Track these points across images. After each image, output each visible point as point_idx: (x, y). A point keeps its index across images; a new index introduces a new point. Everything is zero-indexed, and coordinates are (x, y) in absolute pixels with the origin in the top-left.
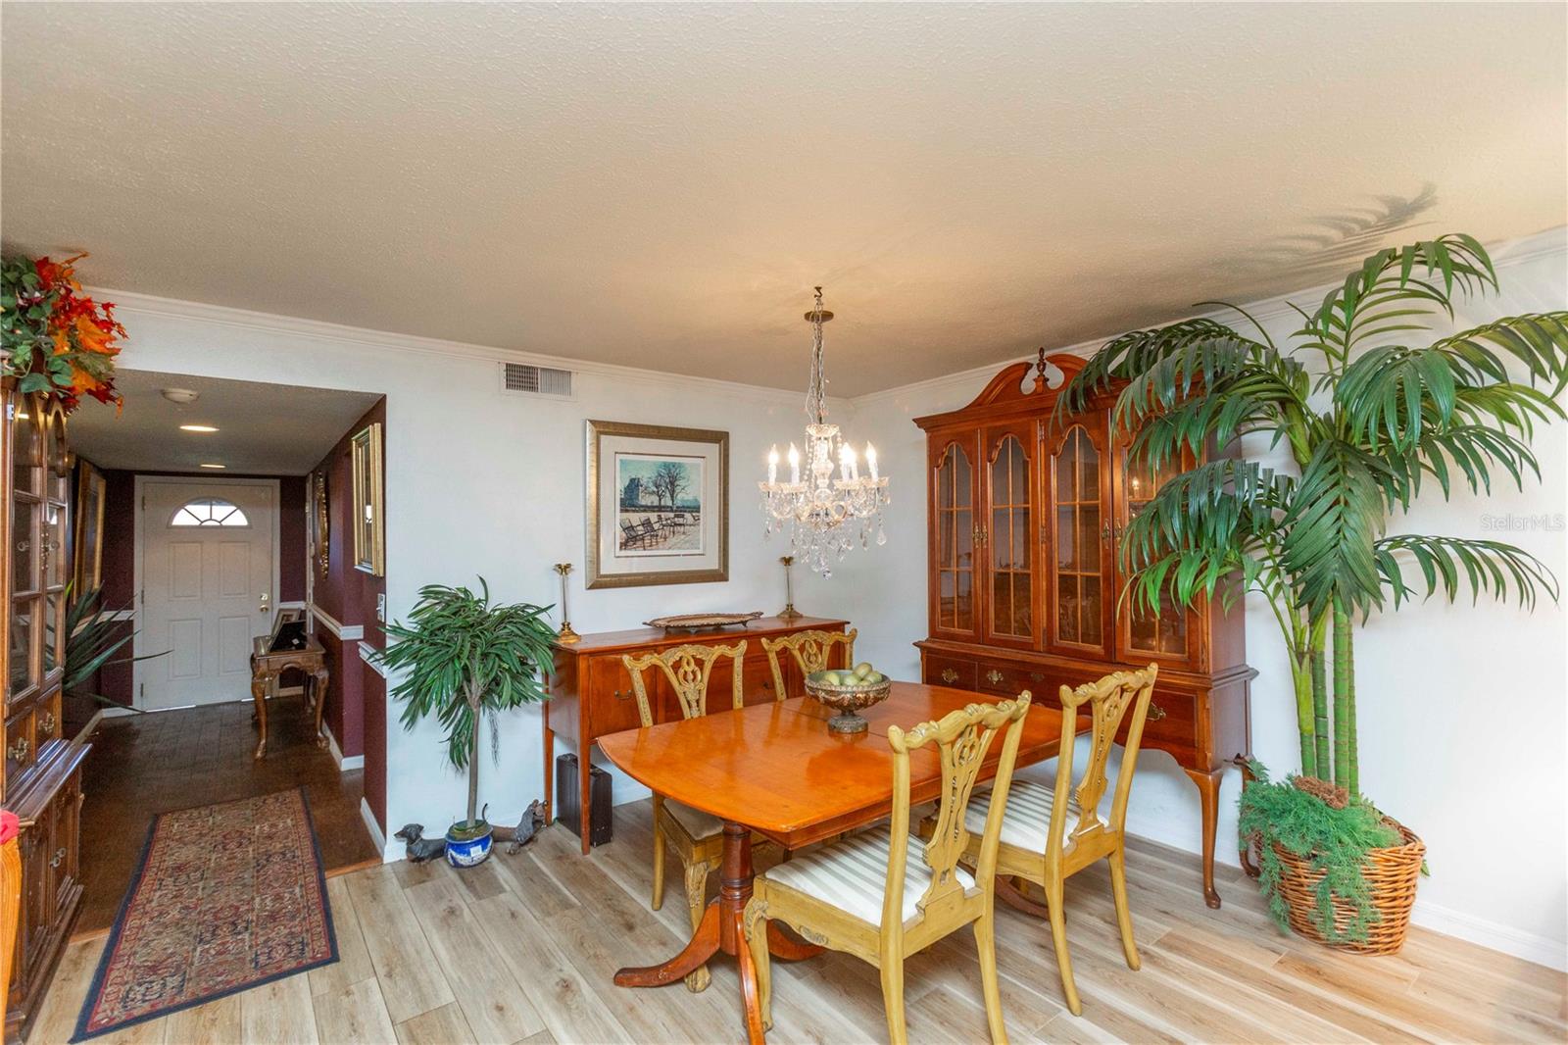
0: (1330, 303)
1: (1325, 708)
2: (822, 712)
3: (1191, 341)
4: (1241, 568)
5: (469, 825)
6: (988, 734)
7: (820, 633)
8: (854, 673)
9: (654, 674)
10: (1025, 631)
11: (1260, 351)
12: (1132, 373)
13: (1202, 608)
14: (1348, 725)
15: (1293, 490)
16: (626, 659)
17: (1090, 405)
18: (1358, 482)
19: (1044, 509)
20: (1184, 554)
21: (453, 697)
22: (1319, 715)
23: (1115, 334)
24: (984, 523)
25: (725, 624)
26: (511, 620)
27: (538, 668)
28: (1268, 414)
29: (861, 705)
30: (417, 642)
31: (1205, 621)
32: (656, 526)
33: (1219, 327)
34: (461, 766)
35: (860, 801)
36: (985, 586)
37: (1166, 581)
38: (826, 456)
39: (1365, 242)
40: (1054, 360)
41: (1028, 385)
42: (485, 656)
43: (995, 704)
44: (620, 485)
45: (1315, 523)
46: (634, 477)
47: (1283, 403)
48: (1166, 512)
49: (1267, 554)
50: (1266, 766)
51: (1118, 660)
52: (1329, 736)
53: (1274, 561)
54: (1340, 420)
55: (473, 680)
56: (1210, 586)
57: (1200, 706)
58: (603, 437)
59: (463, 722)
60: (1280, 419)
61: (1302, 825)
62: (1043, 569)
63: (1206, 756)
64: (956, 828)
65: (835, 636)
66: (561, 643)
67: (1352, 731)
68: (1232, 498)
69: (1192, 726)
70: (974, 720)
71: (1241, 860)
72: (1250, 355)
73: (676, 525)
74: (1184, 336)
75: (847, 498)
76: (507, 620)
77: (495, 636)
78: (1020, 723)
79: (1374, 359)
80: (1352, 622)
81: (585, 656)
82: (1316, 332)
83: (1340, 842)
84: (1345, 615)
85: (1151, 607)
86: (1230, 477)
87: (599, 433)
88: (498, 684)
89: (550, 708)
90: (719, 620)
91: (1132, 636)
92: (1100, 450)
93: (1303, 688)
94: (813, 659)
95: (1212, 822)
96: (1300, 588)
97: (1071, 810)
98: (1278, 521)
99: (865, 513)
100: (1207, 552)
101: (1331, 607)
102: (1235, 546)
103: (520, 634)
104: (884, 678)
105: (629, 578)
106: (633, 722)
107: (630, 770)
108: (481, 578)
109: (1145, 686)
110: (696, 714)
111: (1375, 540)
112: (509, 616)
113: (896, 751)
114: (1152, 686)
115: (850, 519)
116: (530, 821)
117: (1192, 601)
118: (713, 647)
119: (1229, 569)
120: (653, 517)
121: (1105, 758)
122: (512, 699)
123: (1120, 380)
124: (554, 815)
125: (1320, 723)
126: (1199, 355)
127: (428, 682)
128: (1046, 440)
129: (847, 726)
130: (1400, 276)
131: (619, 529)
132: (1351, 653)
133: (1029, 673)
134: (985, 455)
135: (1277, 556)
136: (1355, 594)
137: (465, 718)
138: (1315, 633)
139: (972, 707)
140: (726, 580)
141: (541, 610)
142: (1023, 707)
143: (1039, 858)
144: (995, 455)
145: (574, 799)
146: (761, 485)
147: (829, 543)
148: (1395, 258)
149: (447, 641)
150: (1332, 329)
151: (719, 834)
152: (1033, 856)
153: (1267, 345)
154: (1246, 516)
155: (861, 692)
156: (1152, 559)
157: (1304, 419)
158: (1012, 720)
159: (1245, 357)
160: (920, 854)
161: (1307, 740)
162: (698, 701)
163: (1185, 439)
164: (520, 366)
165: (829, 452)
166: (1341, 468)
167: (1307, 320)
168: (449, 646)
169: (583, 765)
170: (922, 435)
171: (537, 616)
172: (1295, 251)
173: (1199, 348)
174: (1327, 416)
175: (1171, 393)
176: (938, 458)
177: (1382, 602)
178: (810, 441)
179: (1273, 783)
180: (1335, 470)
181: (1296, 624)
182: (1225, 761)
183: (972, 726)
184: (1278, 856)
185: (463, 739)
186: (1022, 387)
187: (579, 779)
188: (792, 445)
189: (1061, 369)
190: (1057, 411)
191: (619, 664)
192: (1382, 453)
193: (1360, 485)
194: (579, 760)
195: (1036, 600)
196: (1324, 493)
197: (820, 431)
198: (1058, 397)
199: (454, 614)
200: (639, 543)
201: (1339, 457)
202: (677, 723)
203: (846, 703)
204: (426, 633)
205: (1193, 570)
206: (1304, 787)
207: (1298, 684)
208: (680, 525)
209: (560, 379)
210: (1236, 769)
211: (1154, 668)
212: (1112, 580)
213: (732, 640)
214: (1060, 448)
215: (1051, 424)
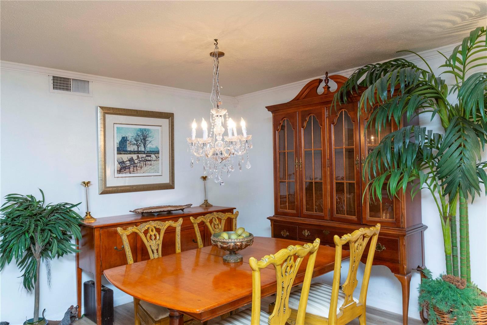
0: (456, 52)
1: (456, 242)
2: (222, 253)
3: (396, 69)
4: (418, 178)
5: (35, 321)
6: (299, 260)
7: (220, 213)
8: (236, 233)
9: (134, 237)
10: (321, 210)
11: (426, 74)
12: (368, 84)
13: (401, 196)
14: (466, 250)
15: (441, 140)
16: (119, 229)
17: (349, 100)
18: (469, 136)
19: (328, 151)
20: (393, 171)
21: (25, 253)
22: (454, 246)
23: (361, 65)
24: (300, 158)
25: (172, 211)
26: (57, 211)
27: (73, 236)
28: (430, 104)
29: (239, 249)
30: (4, 224)
31: (403, 203)
32: (136, 161)
33: (409, 63)
34: (30, 289)
35: (236, 296)
36: (301, 189)
37: (385, 184)
38: (221, 125)
39: (471, 24)
40: (333, 78)
41: (321, 90)
42: (43, 230)
43: (303, 245)
44: (117, 140)
45: (451, 155)
46: (124, 136)
47: (437, 99)
48: (384, 151)
49: (430, 171)
50: (431, 271)
51: (364, 223)
52: (458, 256)
53: (433, 174)
54: (461, 107)
55: (36, 244)
56: (404, 186)
57: (401, 243)
58: (107, 115)
59: (31, 266)
60: (435, 107)
61: (446, 298)
62: (328, 180)
63: (404, 267)
64: (284, 307)
65: (228, 215)
66: (86, 223)
67: (468, 253)
68: (414, 144)
69: (397, 253)
70: (292, 253)
71: (420, 316)
72: (421, 76)
73: (147, 160)
74: (392, 67)
75: (231, 146)
76: (55, 212)
77: (48, 219)
78: (315, 255)
79: (474, 78)
80: (467, 202)
81: (98, 229)
82: (450, 65)
83: (462, 305)
84: (464, 199)
85: (378, 197)
86: (414, 134)
87: (105, 113)
88: (50, 245)
89: (80, 257)
90: (169, 209)
91: (370, 211)
92: (354, 121)
93: (446, 234)
94: (216, 227)
95: (407, 299)
96: (445, 186)
97: (340, 296)
98: (434, 155)
99: (240, 153)
100: (403, 170)
101: (458, 194)
102: (416, 167)
103: (62, 218)
104: (251, 235)
105: (122, 188)
106: (124, 262)
107: (122, 288)
108: (40, 190)
109: (374, 235)
110: (156, 256)
111: (477, 164)
112: (55, 210)
113: (253, 270)
114: (378, 235)
115: (232, 156)
116: (69, 317)
117: (397, 193)
118: (165, 222)
119: (413, 178)
120: (135, 156)
121: (356, 270)
122: (58, 252)
123: (363, 87)
124: (83, 312)
125: (454, 250)
126: (398, 76)
127: (11, 245)
128: (329, 117)
129: (232, 259)
130: (485, 40)
131: (116, 163)
132: (467, 216)
133: (322, 231)
134: (300, 124)
135: (434, 171)
136: (468, 189)
137: (32, 264)
138: (451, 208)
139: (291, 247)
140: (174, 188)
141: (74, 206)
142: (316, 246)
143: (325, 320)
144: (305, 124)
145: (93, 304)
146: (188, 139)
147: (223, 168)
148: (483, 31)
149: (21, 223)
150: (457, 64)
151: (167, 317)
152: (323, 319)
153: (430, 72)
154: (420, 153)
155: (239, 242)
156: (378, 174)
157: (446, 107)
158: (311, 253)
159: (419, 77)
160: (267, 320)
161: (448, 258)
162: (157, 250)
163: (392, 116)
164: (61, 78)
165: (222, 122)
166: (462, 130)
167: (446, 60)
168: (23, 226)
169: (97, 286)
170: (270, 115)
171: (71, 209)
172: (440, 27)
173: (398, 72)
174: (456, 105)
175: (385, 94)
176: (278, 126)
177: (480, 192)
178: (212, 117)
179: (434, 278)
180: (459, 131)
181: (443, 203)
182: (413, 269)
183: (291, 256)
184: (436, 313)
185: (31, 276)
186: (318, 92)
187: (95, 293)
188: (203, 119)
189: (336, 82)
190: (334, 103)
191: (116, 233)
192: (480, 123)
193: (470, 137)
194: (95, 283)
195: (325, 195)
196: (455, 141)
197: (217, 112)
198: (335, 96)
199: (25, 209)
200: (127, 170)
201: (461, 123)
202: (146, 261)
203: (231, 248)
204: (9, 219)
205: (397, 179)
206: (447, 280)
207: (444, 232)
208: (149, 161)
209: (83, 85)
210: (418, 273)
211: (379, 226)
212: (360, 184)
213: (175, 218)
214: (335, 121)
215: (331, 108)
